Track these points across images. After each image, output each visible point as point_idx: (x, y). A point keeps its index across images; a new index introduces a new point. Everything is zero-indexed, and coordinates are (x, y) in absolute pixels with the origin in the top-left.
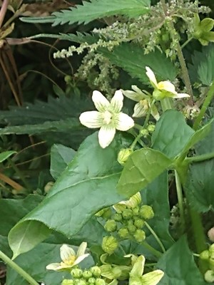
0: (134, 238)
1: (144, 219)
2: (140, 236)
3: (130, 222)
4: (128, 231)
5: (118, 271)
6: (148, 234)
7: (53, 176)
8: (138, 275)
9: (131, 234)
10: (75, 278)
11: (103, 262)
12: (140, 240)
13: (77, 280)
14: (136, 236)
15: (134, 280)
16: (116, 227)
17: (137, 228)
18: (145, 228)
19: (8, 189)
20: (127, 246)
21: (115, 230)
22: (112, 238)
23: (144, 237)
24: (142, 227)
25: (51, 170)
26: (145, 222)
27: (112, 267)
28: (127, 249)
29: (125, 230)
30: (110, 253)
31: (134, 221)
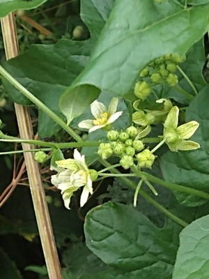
0: (167, 82)
1: (176, 63)
2: (173, 80)
3: (162, 67)
4: (161, 75)
5: (151, 117)
6: (181, 78)
7: (83, 20)
8: (172, 127)
9: (164, 78)
10: (112, 141)
11: (136, 109)
12: (173, 85)
13: (114, 143)
14: (169, 80)
15: (168, 132)
16: (149, 72)
17: (169, 72)
18: (177, 72)
19: (35, 34)
20: (159, 90)
21: (148, 75)
22: (144, 84)
23: (177, 81)
24: (174, 70)
25: (81, 14)
26: (178, 66)
27: (145, 113)
28: (159, 93)
29: (157, 75)
30: (143, 99)
31: (166, 66)
